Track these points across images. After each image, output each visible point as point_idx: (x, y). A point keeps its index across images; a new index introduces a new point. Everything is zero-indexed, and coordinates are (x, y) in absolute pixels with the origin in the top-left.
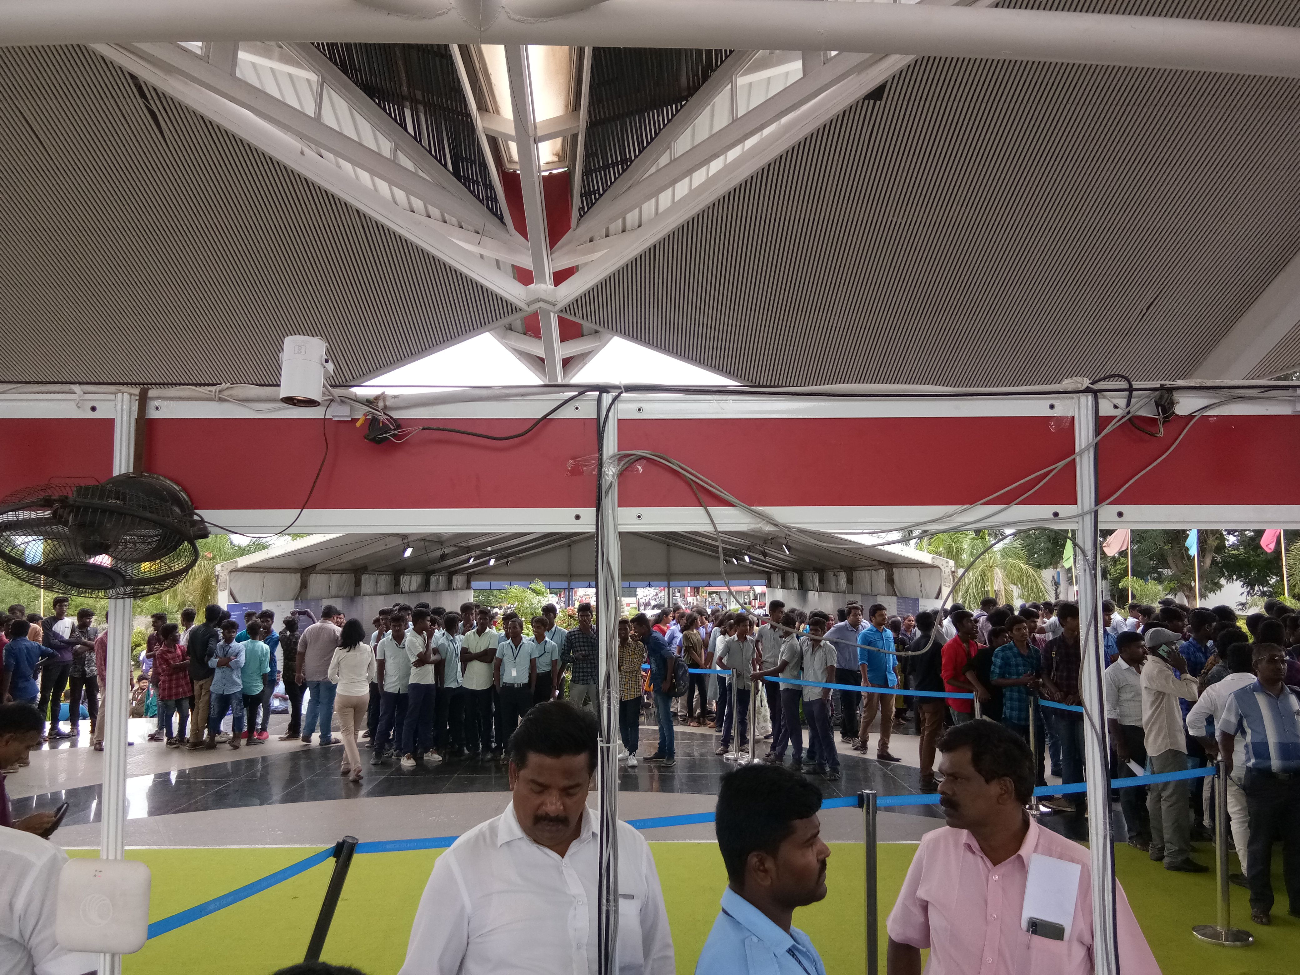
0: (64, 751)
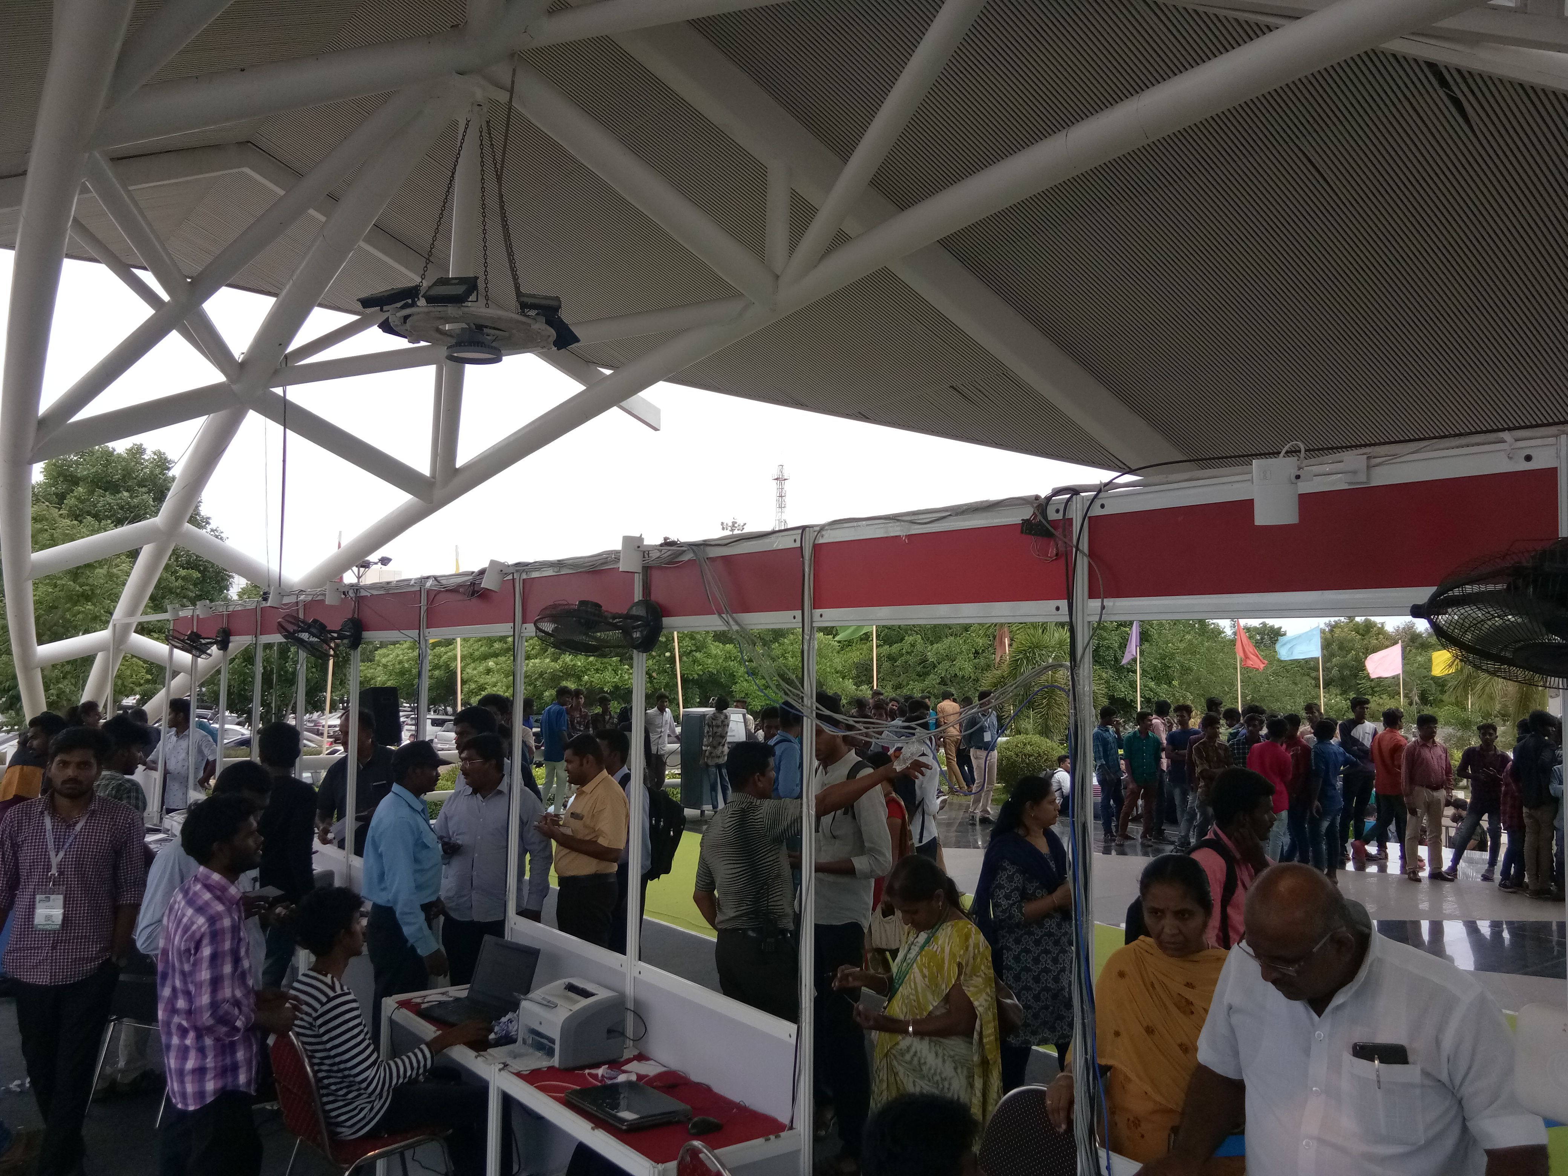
0: (1372, 875)
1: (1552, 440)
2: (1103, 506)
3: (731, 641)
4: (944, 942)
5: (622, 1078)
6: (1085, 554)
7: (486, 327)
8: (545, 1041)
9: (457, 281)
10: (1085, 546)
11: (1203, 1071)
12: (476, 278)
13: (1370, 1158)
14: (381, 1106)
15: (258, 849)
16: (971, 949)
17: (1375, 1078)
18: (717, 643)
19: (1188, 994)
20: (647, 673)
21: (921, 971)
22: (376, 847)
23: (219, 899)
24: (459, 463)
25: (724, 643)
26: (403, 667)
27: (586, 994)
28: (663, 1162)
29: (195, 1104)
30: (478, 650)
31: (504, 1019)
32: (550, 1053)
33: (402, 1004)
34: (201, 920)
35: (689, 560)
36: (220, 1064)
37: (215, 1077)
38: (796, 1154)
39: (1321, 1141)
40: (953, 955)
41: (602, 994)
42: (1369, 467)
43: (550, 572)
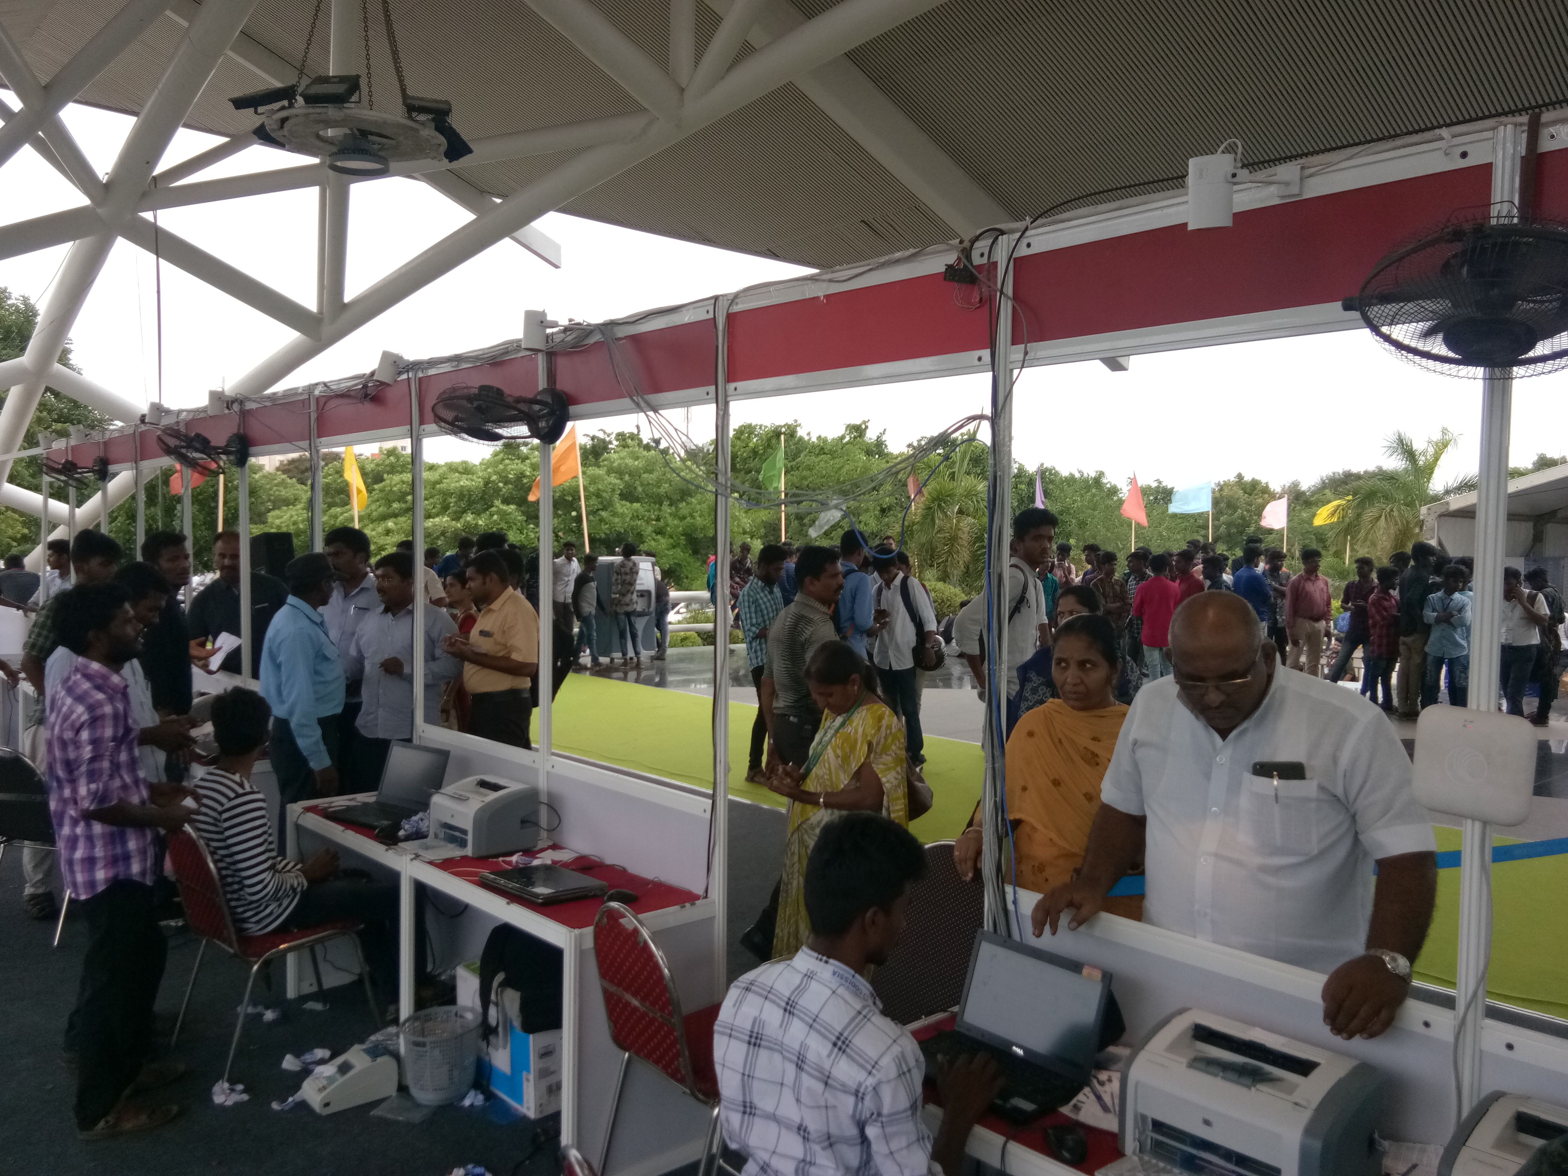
1: (1489, 134)
2: (1029, 245)
3: (637, 500)
4: (858, 724)
5: (536, 862)
6: (1008, 297)
7: (372, 134)
8: (457, 834)
9: (337, 80)
10: (1009, 290)
11: (1107, 810)
12: (358, 77)
13: (1263, 869)
14: (290, 906)
15: (138, 635)
16: (883, 729)
17: (1273, 794)
18: (624, 502)
19: (1094, 747)
20: (554, 532)
21: (834, 751)
22: (273, 657)
23: (99, 688)
24: (348, 298)
25: (631, 502)
26: (298, 527)
27: (496, 787)
28: (580, 928)
29: (86, 893)
30: (376, 510)
31: (415, 818)
32: (463, 844)
33: (308, 809)
34: (80, 709)
35: (596, 343)
36: (110, 853)
37: (105, 866)
38: (711, 919)
39: (1217, 856)
40: (864, 734)
41: (514, 787)
42: (1302, 179)
43: (446, 368)
